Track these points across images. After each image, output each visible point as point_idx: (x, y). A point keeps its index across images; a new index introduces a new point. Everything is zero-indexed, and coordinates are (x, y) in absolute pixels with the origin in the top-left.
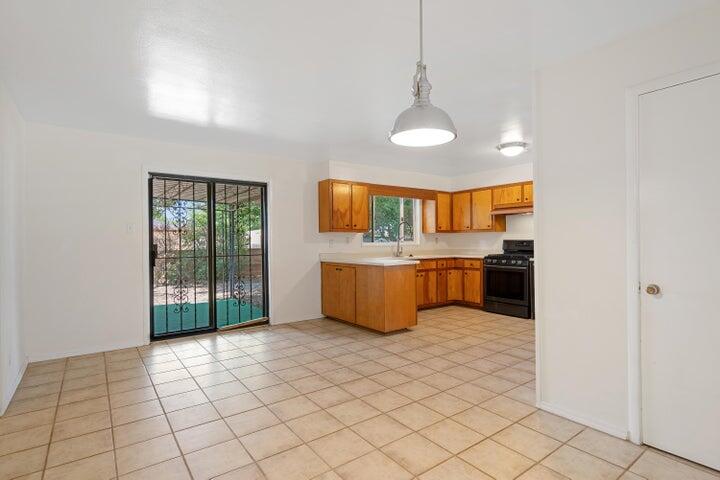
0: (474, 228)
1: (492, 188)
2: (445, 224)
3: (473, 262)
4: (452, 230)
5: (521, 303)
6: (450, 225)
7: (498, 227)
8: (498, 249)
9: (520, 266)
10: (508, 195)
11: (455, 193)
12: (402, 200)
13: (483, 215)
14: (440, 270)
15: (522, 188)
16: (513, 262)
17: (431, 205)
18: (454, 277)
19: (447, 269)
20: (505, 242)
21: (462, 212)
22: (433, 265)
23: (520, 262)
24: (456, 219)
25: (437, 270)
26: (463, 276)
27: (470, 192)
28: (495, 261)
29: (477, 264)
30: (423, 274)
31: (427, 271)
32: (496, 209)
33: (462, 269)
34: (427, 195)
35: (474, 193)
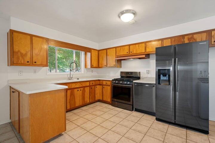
0: (108, 66)
1: (116, 48)
2: (95, 64)
3: (107, 82)
4: (98, 67)
5: (129, 103)
6: (97, 65)
7: (118, 65)
8: (118, 76)
9: (129, 85)
10: (123, 50)
11: (100, 50)
12: (74, 51)
13: (112, 60)
14: (92, 86)
15: (129, 47)
16: (125, 83)
17: (89, 54)
18: (98, 89)
19: (95, 85)
20: (122, 73)
21: (103, 59)
22: (88, 84)
23: (129, 83)
24: (100, 62)
25: (90, 86)
26: (103, 89)
27: (106, 49)
28: (117, 82)
29: (109, 83)
30: (82, 89)
31: (84, 87)
32: (117, 57)
33: (102, 85)
34: (87, 50)
35: (108, 50)
